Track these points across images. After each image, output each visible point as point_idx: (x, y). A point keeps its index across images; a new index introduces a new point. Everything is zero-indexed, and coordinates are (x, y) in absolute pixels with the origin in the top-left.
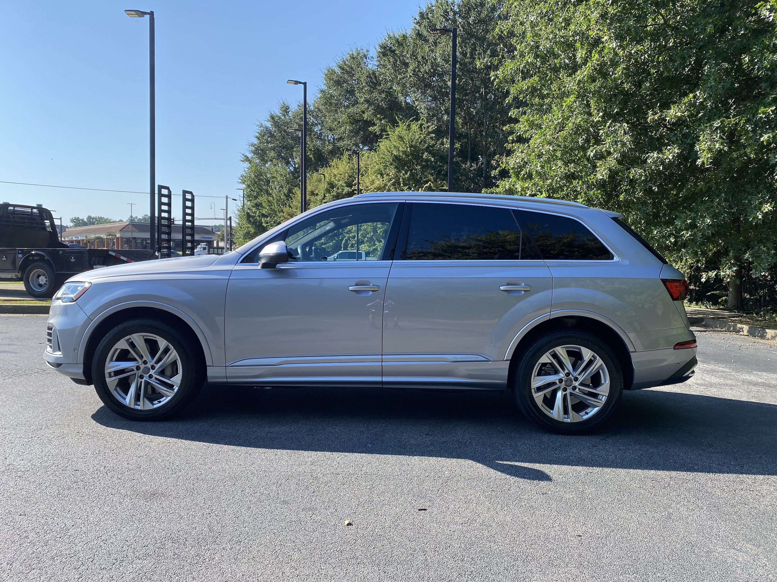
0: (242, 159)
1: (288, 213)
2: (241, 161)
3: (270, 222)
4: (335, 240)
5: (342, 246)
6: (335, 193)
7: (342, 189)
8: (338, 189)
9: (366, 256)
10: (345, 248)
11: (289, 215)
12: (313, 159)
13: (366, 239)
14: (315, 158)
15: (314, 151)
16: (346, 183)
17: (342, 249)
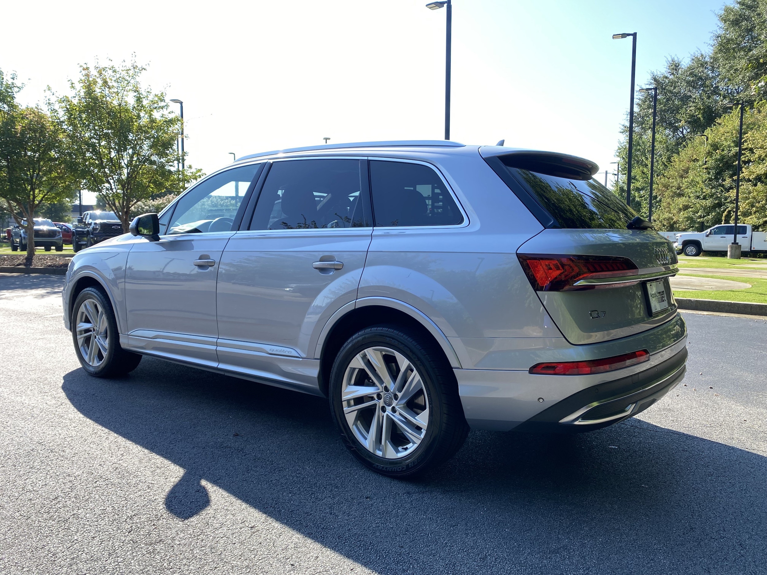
0: (622, 131)
1: (662, 184)
2: (621, 132)
3: (644, 196)
4: (715, 211)
5: (723, 218)
6: (718, 157)
7: (729, 150)
8: (723, 150)
9: (753, 230)
10: (727, 221)
11: (664, 186)
12: (702, 119)
13: (754, 209)
14: (704, 118)
15: (704, 109)
16: (734, 142)
17: (723, 223)
